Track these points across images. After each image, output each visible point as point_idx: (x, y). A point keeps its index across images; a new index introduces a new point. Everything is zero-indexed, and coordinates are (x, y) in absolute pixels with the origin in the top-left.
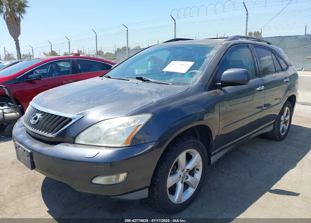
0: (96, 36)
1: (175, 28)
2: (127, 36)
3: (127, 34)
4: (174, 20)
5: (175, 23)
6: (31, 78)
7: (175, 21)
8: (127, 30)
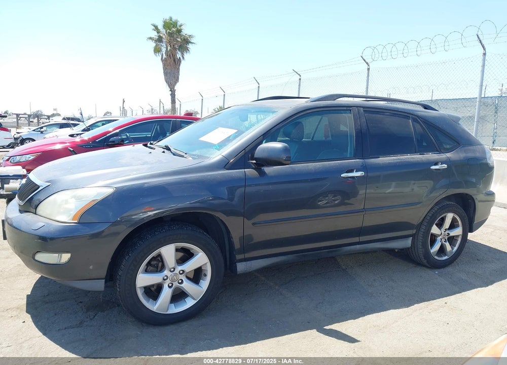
0: (259, 87)
1: (368, 75)
2: (299, 88)
3: (300, 85)
4: (367, 63)
5: (369, 69)
6: (114, 142)
7: (369, 66)
8: (300, 79)
